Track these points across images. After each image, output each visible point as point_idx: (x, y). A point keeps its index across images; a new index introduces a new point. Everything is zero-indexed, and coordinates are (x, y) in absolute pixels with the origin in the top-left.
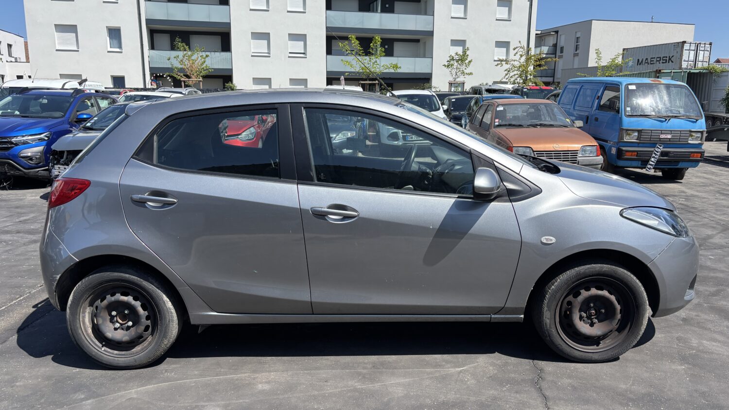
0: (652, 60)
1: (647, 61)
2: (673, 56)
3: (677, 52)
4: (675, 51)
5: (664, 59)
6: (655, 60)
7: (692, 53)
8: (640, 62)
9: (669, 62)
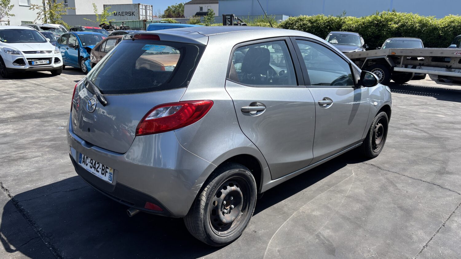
0: (122, 13)
1: (119, 14)
2: (134, 12)
3: (136, 10)
4: (135, 9)
5: (130, 13)
6: (124, 13)
7: (144, 11)
8: (116, 14)
9: (132, 15)
